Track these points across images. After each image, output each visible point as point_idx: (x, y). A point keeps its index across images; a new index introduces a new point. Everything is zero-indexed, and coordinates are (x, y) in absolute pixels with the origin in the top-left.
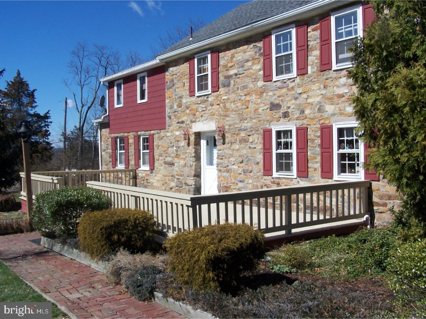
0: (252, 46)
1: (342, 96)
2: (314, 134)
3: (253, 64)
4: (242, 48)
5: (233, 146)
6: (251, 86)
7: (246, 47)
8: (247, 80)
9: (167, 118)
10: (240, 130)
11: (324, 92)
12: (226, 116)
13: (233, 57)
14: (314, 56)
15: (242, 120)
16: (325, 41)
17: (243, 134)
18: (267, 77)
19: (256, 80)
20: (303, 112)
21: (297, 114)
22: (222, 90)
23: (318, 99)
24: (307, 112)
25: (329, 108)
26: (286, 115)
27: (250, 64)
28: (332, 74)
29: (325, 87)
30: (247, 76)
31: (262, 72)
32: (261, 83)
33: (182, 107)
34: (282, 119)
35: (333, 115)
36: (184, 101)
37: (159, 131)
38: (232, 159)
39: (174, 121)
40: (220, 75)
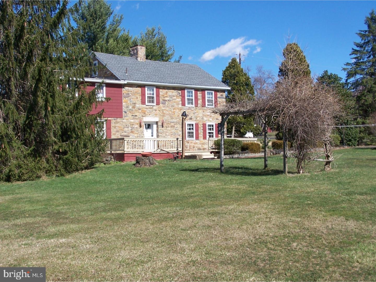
0: (176, 91)
1: (208, 115)
2: (201, 126)
3: (177, 98)
4: (171, 90)
5: (168, 129)
6: (176, 106)
7: (173, 91)
8: (175, 104)
9: (123, 113)
10: (171, 122)
11: (203, 113)
12: (164, 116)
13: (167, 93)
14: (200, 102)
15: (172, 118)
16: (204, 98)
17: (172, 124)
18: (183, 104)
19: (178, 104)
20: (197, 118)
21: (195, 119)
22: (161, 105)
23: (202, 115)
24: (198, 119)
25: (205, 119)
26: (191, 119)
27: (175, 98)
28: (205, 108)
29: (203, 112)
30: (174, 102)
31: (181, 102)
32: (180, 106)
33: (136, 108)
34: (189, 120)
35: (206, 120)
36: (137, 106)
37: (116, 119)
38: (167, 134)
39: (130, 115)
40: (160, 98)
